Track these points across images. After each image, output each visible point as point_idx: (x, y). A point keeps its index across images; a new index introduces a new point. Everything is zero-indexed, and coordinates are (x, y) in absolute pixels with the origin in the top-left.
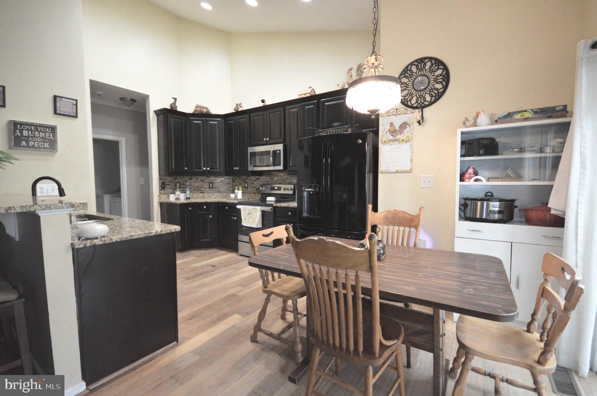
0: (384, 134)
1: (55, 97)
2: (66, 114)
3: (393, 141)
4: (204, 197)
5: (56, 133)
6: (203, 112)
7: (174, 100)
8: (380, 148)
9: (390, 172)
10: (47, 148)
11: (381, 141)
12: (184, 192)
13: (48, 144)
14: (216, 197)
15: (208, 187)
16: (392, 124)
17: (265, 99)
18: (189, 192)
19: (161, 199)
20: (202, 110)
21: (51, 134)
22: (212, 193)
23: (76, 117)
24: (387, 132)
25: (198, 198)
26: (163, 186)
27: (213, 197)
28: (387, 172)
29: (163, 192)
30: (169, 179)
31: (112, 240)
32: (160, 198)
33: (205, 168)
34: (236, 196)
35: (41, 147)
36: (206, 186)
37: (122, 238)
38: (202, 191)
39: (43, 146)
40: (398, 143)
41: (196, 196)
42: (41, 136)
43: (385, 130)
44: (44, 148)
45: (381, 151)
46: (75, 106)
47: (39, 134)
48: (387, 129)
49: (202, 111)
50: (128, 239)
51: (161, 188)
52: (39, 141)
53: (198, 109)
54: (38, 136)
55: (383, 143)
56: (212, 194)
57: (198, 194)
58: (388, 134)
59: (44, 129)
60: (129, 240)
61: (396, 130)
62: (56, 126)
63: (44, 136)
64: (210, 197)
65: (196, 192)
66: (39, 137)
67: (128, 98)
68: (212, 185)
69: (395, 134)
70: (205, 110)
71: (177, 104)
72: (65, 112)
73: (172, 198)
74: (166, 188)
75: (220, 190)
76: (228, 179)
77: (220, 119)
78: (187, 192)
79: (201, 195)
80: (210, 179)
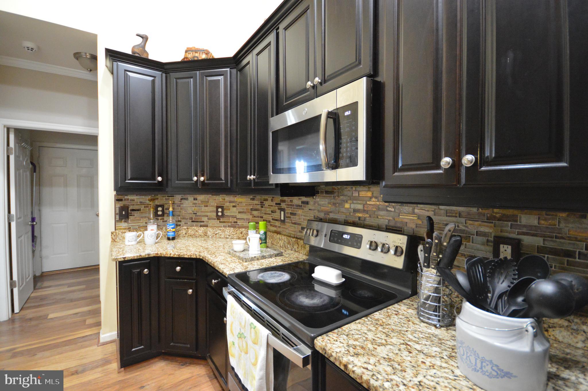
4: (205, 234)
14: (228, 236)
15: (215, 214)
19: (117, 240)
22: (222, 229)
25: (196, 237)
26: (124, 214)
27: (223, 236)
29: (123, 225)
30: (139, 199)
32: (114, 237)
33: (195, 178)
34: (246, 248)
36: (210, 211)
38: (204, 222)
41: (193, 233)
49: (195, 58)
51: (118, 217)
53: (190, 56)
56: (220, 230)
57: (195, 228)
64: (218, 235)
65: (195, 224)
67: (86, 53)
68: (222, 212)
70: (204, 56)
73: (129, 241)
74: (130, 217)
75: (237, 222)
76: (253, 199)
77: (228, 69)
78: (171, 227)
79: (201, 230)
80: (219, 199)
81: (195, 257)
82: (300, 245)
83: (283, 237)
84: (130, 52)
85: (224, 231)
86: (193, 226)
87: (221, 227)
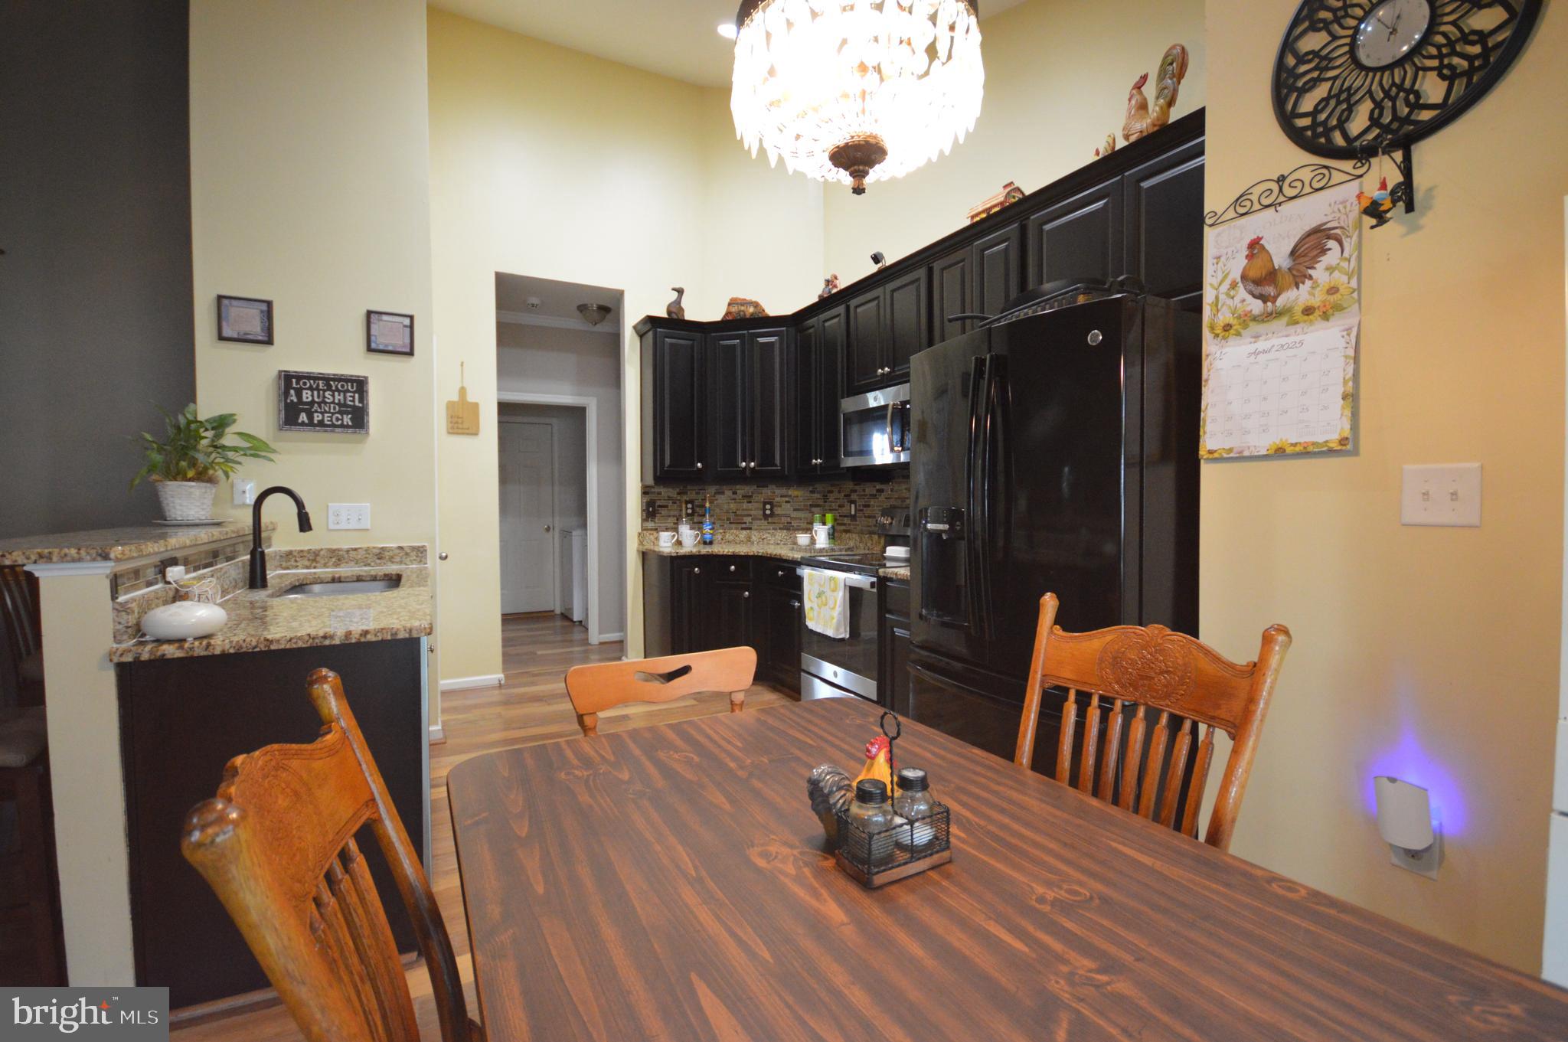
0: (1222, 297)
1: (369, 313)
2: (390, 348)
3: (1263, 321)
4: (749, 540)
5: (367, 392)
6: (745, 315)
7: (676, 294)
8: (1207, 356)
9: (1246, 453)
10: (347, 426)
11: (1212, 328)
12: (697, 525)
13: (350, 416)
14: (779, 542)
15: (761, 512)
16: (1255, 246)
17: (881, 251)
18: (710, 527)
19: (645, 543)
20: (743, 311)
21: (357, 395)
22: (771, 531)
23: (411, 353)
24: (1234, 285)
25: (736, 543)
26: (651, 511)
27: (772, 542)
28: (1231, 455)
29: (650, 525)
30: (665, 492)
31: (211, 648)
32: (642, 540)
33: (744, 464)
34: (813, 541)
35: (336, 423)
36: (755, 508)
37: (241, 647)
38: (745, 523)
39: (340, 422)
40: (1288, 325)
41: (731, 538)
42: (336, 401)
43: (1225, 277)
44: (342, 426)
45: (1209, 371)
46: (408, 329)
47: (333, 396)
48: (1236, 274)
49: (742, 313)
50: (257, 649)
51: (645, 515)
52: (332, 411)
53: (734, 309)
54: (331, 400)
55: (1217, 336)
56: (768, 533)
57: (735, 531)
58: (1242, 292)
59: (343, 386)
60: (261, 652)
61: (1275, 270)
62: (366, 378)
63: (342, 401)
64: (765, 540)
65: (733, 526)
66: (333, 402)
67: (593, 305)
68: (771, 509)
69: (1270, 290)
70: (751, 310)
71: (683, 304)
72: (386, 346)
73: (665, 542)
74: (657, 515)
75: (791, 523)
76: (812, 492)
77: (784, 329)
78: (708, 527)
79: (743, 534)
80: (767, 492)
81: (752, 554)
82: (874, 542)
83: (854, 535)
84: (665, 315)
85: (773, 535)
86: (731, 529)
87: (770, 529)
